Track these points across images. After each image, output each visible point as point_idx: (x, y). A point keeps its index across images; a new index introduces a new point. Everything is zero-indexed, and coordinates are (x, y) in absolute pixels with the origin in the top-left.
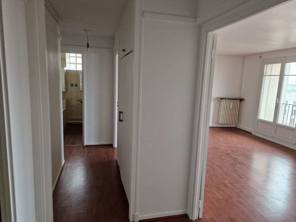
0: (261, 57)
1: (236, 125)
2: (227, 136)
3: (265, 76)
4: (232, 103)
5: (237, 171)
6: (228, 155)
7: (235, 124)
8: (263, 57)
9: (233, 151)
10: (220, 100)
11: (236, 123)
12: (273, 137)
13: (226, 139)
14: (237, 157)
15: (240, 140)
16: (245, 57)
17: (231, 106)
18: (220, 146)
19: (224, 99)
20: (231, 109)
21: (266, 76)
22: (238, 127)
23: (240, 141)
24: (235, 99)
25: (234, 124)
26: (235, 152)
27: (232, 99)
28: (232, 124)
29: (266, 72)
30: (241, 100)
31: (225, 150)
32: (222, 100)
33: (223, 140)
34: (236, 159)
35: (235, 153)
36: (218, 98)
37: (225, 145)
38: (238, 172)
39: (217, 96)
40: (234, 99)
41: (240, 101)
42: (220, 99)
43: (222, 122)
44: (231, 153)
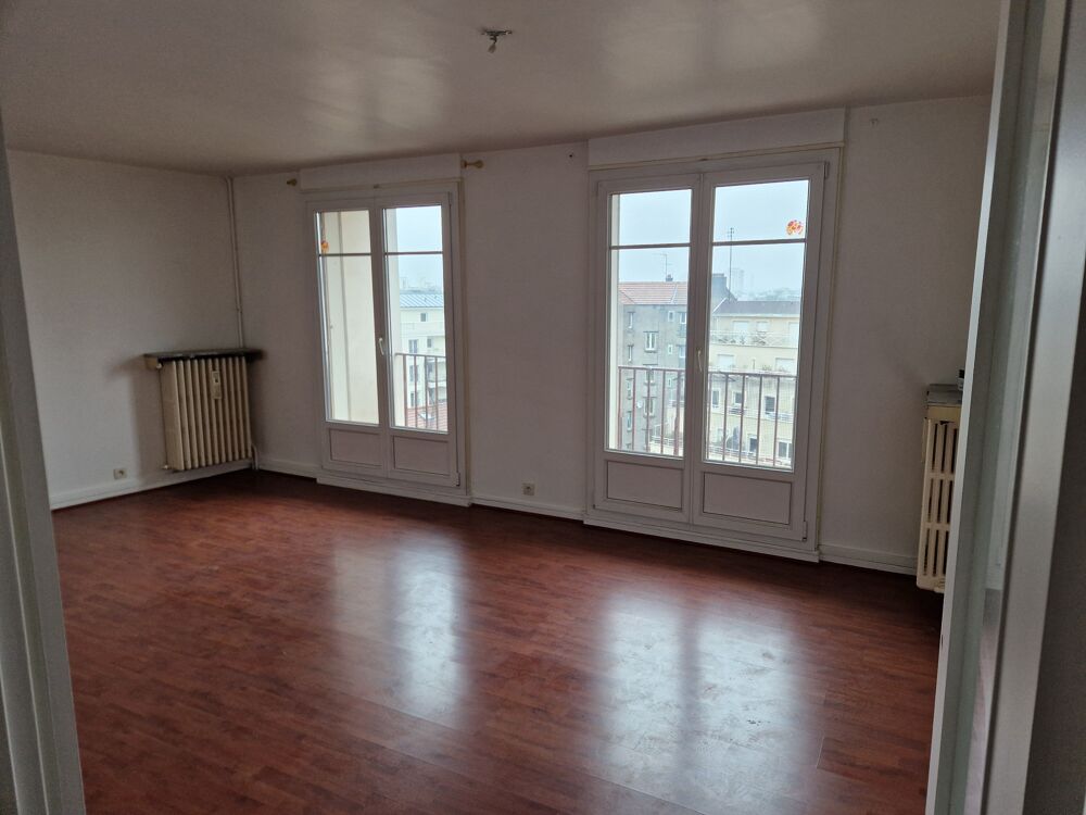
0: (293, 182)
1: (248, 461)
2: (221, 520)
3: (324, 255)
4: (214, 376)
5: (286, 686)
6: (237, 612)
7: (244, 456)
8: (304, 184)
9: (254, 583)
10: (160, 366)
11: (246, 451)
12: (387, 479)
13: (215, 537)
14: (279, 612)
15: (276, 522)
16: (232, 180)
17: (215, 384)
18: (191, 578)
19: (177, 359)
20: (216, 401)
21: (328, 258)
22: (258, 465)
23: (276, 527)
24: (226, 356)
25: (240, 458)
26: (265, 588)
27: (213, 357)
28: (234, 459)
29: (322, 243)
30: (253, 357)
31: (220, 594)
32: (166, 366)
33: (201, 545)
34: (274, 621)
35: (266, 593)
36: (146, 356)
37: (216, 568)
38: (292, 689)
39: (143, 352)
40: (220, 357)
41: (247, 361)
42: (156, 360)
43: (185, 462)
44: (247, 600)
